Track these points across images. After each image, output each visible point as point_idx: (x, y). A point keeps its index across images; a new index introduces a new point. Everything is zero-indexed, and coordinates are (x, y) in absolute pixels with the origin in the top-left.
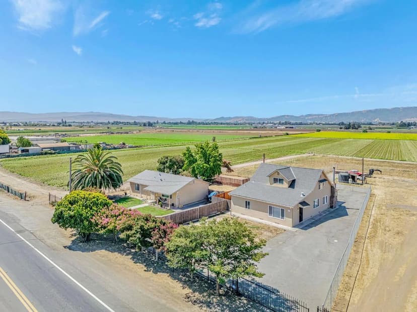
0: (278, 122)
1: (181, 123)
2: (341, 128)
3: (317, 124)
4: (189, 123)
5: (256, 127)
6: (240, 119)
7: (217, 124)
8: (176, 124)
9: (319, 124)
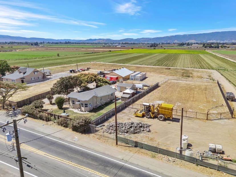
0: (122, 42)
1: (61, 43)
2: (148, 47)
3: (142, 44)
4: (66, 43)
5: (104, 46)
6: (102, 40)
7: (85, 43)
8: (57, 43)
9: (144, 44)
